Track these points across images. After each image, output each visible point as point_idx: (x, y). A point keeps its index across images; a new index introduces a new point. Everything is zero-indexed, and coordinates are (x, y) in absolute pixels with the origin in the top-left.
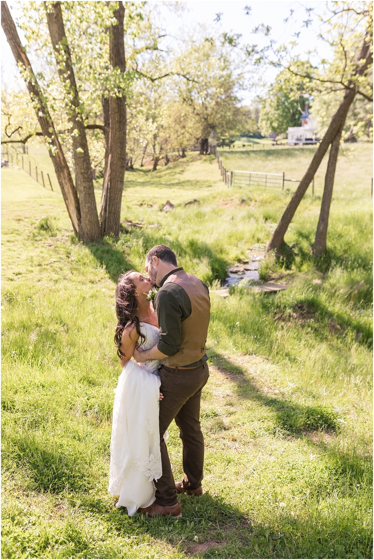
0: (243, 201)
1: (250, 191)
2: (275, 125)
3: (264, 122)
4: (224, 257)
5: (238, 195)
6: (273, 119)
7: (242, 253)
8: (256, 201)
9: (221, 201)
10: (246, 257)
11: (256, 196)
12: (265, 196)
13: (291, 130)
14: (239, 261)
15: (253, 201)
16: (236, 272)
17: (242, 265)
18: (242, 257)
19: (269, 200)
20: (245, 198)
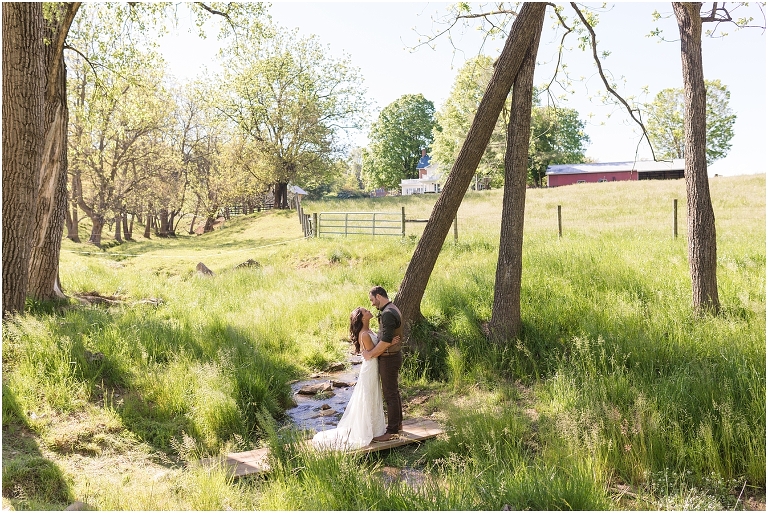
0: (335, 259)
1: (349, 244)
2: (383, 177)
3: (367, 175)
4: (288, 358)
5: (326, 251)
6: (380, 169)
7: (330, 348)
8: (358, 258)
9: (298, 261)
10: (338, 355)
11: (358, 250)
12: (374, 249)
13: (405, 182)
14: (322, 365)
15: (353, 259)
16: (312, 394)
17: (327, 374)
18: (328, 356)
19: (381, 255)
20: (338, 254)
